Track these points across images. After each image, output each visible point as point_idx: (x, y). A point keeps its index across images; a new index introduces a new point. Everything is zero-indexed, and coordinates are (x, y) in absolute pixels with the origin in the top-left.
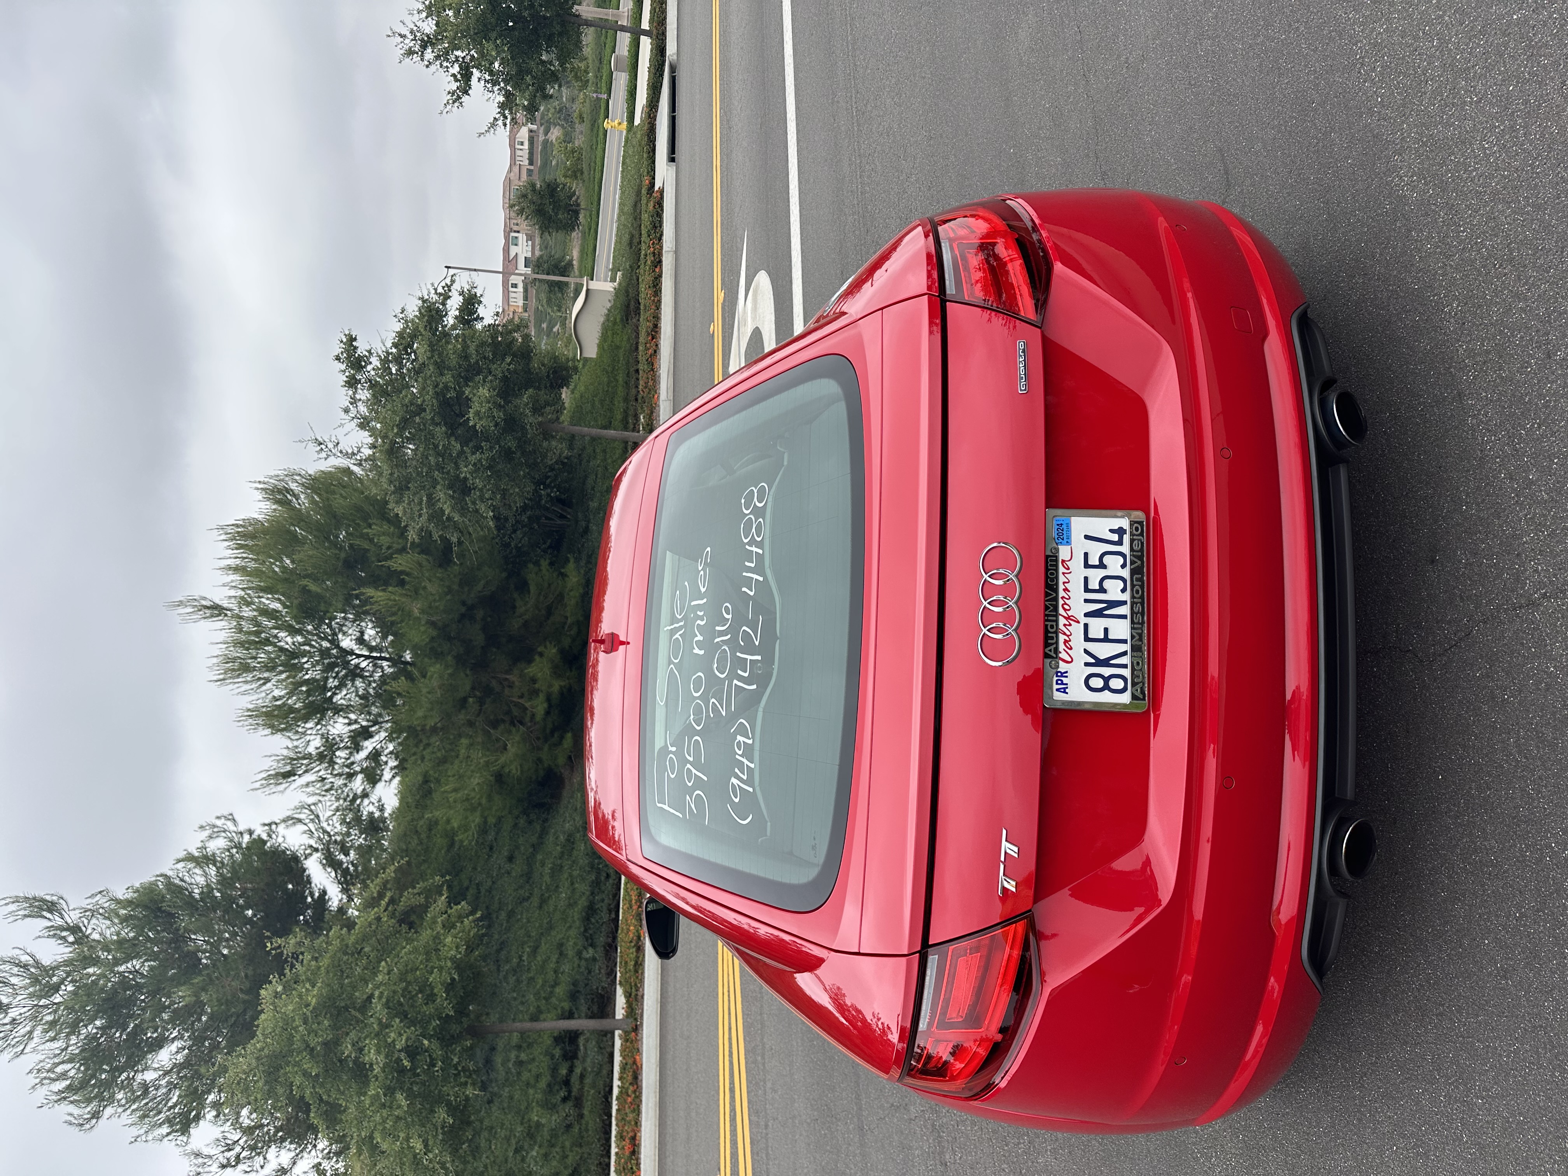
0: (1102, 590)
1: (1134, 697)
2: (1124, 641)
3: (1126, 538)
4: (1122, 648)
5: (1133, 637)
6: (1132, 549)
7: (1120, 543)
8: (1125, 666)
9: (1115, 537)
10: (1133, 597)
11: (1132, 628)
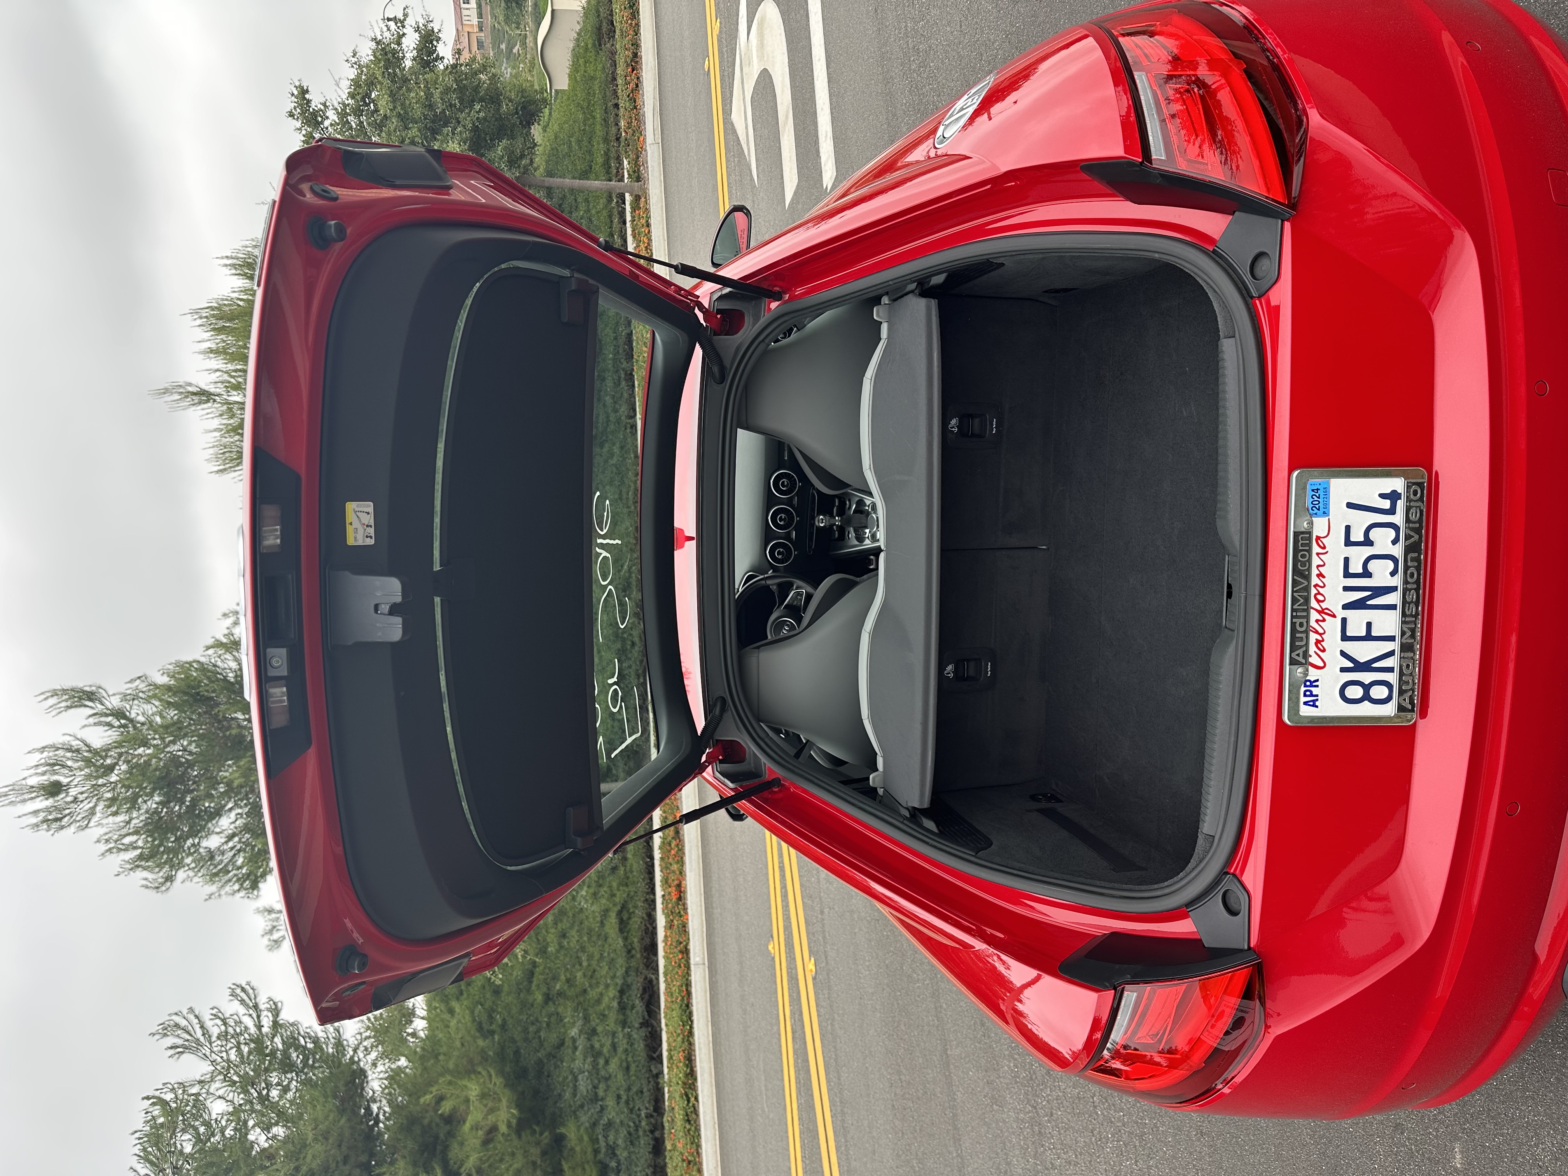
0: (1366, 574)
1: (1401, 708)
2: (1391, 639)
3: (1401, 505)
4: (1388, 646)
5: (1403, 633)
6: (1408, 520)
7: (1392, 511)
8: (1390, 670)
9: (1386, 504)
10: (1406, 582)
11: (1403, 622)
